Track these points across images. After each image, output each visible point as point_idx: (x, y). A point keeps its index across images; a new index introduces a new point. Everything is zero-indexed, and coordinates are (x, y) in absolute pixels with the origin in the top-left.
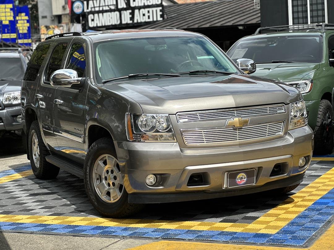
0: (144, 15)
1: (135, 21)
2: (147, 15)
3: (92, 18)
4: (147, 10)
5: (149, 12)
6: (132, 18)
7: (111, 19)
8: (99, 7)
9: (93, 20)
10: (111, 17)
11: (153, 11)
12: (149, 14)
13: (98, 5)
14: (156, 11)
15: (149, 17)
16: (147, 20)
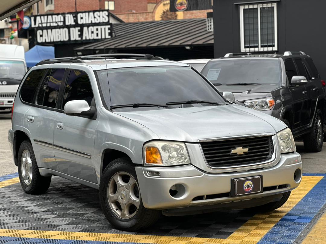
0: (92, 32)
1: (84, 38)
2: (95, 32)
3: (41, 34)
4: (95, 27)
5: (97, 30)
6: (81, 35)
7: (59, 36)
8: (47, 23)
9: (41, 36)
10: (59, 33)
11: (101, 29)
12: (97, 32)
13: (46, 21)
14: (105, 29)
15: (97, 35)
16: (96, 38)
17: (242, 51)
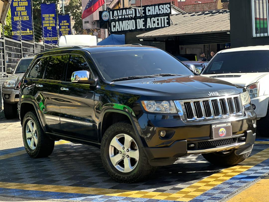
0: (154, 22)
1: (148, 27)
2: (156, 22)
3: (114, 25)
4: (156, 18)
5: (158, 20)
6: (145, 25)
7: (128, 26)
8: (122, 16)
10: (128, 24)
11: (161, 19)
12: (158, 22)
13: (121, 14)
14: (164, 19)
15: (158, 24)
16: (157, 26)
17: (254, 36)
